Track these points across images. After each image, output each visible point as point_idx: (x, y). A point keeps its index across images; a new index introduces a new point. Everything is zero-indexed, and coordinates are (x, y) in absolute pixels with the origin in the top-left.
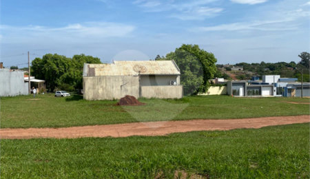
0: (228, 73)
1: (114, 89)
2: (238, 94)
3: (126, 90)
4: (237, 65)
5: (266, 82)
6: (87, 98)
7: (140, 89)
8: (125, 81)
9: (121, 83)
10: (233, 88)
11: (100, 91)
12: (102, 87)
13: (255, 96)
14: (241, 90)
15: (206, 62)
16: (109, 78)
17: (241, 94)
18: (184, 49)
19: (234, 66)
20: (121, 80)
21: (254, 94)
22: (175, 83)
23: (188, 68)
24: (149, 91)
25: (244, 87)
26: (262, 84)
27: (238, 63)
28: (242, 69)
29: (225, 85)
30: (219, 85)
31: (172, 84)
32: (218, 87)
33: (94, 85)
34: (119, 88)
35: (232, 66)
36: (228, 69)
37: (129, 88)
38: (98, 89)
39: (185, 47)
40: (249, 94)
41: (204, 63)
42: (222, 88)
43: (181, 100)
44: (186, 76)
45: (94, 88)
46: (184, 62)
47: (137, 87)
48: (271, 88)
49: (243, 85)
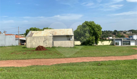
0: (124, 35)
1: (41, 43)
2: (118, 44)
3: (46, 43)
4: (129, 31)
5: (134, 38)
6: (28, 47)
7: (53, 42)
8: (46, 39)
9: (44, 40)
10: (116, 42)
11: (34, 44)
12: (35, 42)
13: (127, 46)
14: (120, 42)
15: (96, 29)
16: (38, 38)
17: (120, 44)
18: (85, 23)
19: (128, 31)
20: (43, 38)
21: (126, 44)
22: (71, 39)
23: (88, 32)
24: (57, 43)
25: (121, 41)
26: (132, 39)
27: (130, 30)
28: (131, 33)
29: (112, 40)
30: (109, 40)
31: (70, 40)
32: (109, 41)
33: (31, 41)
34: (43, 42)
35: (126, 31)
36: (125, 33)
37: (47, 42)
38: (33, 43)
39: (86, 23)
40: (124, 44)
41: (95, 30)
42: (111, 42)
43: (73, 47)
44: (86, 36)
45: (31, 42)
46: (85, 29)
47: (51, 42)
48: (135, 41)
49: (121, 40)
